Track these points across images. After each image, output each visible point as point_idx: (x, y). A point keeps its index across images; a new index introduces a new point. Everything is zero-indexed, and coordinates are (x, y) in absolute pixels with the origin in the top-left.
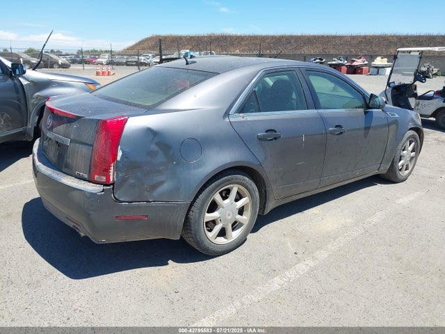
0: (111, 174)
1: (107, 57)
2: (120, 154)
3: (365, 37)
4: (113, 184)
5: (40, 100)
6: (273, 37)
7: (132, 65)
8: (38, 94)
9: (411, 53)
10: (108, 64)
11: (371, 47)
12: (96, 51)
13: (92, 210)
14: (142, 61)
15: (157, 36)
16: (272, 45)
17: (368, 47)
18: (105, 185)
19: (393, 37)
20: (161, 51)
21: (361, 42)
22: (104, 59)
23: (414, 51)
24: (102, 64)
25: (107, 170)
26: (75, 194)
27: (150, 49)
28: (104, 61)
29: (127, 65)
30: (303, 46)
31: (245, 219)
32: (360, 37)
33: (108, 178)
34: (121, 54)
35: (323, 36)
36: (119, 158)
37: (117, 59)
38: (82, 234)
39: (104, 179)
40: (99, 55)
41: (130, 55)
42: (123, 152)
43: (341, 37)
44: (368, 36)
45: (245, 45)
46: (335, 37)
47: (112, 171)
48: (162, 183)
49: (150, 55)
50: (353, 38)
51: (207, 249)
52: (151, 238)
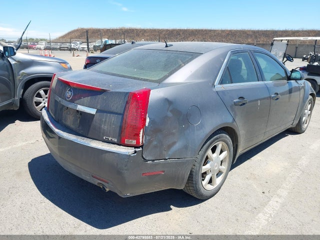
0: (141, 138)
1: (44, 44)
2: (148, 120)
3: (231, 31)
4: (142, 146)
5: (25, 76)
6: (167, 30)
7: (64, 50)
8: (23, 71)
9: (283, 41)
10: (46, 49)
11: (235, 38)
12: (33, 39)
13: (126, 170)
14: (72, 47)
15: (82, 29)
16: (167, 36)
17: (233, 38)
18: (135, 147)
19: (249, 31)
20: (88, 40)
21: (228, 34)
22: (42, 45)
23: (285, 40)
24: (40, 49)
25: (138, 135)
26: (107, 156)
27: (76, 38)
28: (42, 47)
29: (61, 50)
30: (189, 37)
31: (224, 168)
32: (227, 31)
33: (138, 142)
34: (56, 42)
35: (202, 30)
36: (147, 124)
37: (53, 45)
38: (107, 190)
39: (134, 142)
40: (37, 42)
41: (63, 43)
42: (150, 119)
43: (215, 31)
44: (233, 30)
45: (148, 36)
46: (210, 31)
47: (141, 135)
48: (174, 143)
49: (78, 43)
50: (223, 31)
51: (202, 195)
52: (163, 189)
